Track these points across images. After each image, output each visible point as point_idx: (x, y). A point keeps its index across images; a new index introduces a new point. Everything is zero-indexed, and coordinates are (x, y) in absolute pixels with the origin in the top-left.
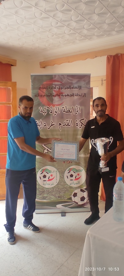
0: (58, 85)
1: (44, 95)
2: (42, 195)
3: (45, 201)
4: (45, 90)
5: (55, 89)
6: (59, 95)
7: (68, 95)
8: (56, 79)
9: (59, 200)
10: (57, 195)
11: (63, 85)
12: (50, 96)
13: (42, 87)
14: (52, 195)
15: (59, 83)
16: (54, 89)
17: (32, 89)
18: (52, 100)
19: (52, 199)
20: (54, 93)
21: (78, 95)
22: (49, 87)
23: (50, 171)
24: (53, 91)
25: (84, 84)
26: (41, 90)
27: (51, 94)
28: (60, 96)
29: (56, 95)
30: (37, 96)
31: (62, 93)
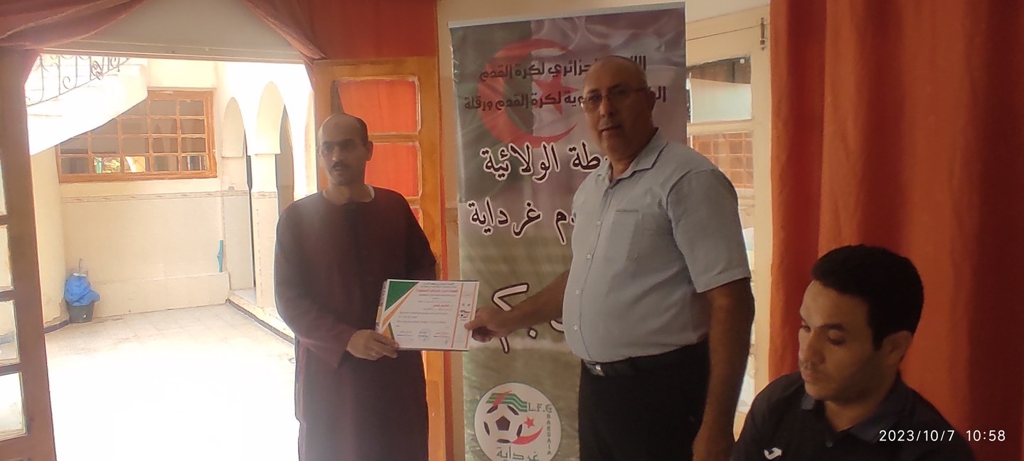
0: (551, 59)
1: (499, 102)
4: (501, 84)
5: (542, 77)
6: (557, 97)
8: (543, 34)
11: (570, 61)
12: (521, 104)
13: (490, 71)
15: (555, 52)
16: (535, 77)
18: (528, 121)
20: (537, 92)
22: (518, 70)
23: (524, 406)
24: (534, 85)
25: (658, 49)
26: (489, 80)
27: (525, 97)
28: (560, 102)
29: (544, 101)
30: (474, 107)
31: (568, 91)
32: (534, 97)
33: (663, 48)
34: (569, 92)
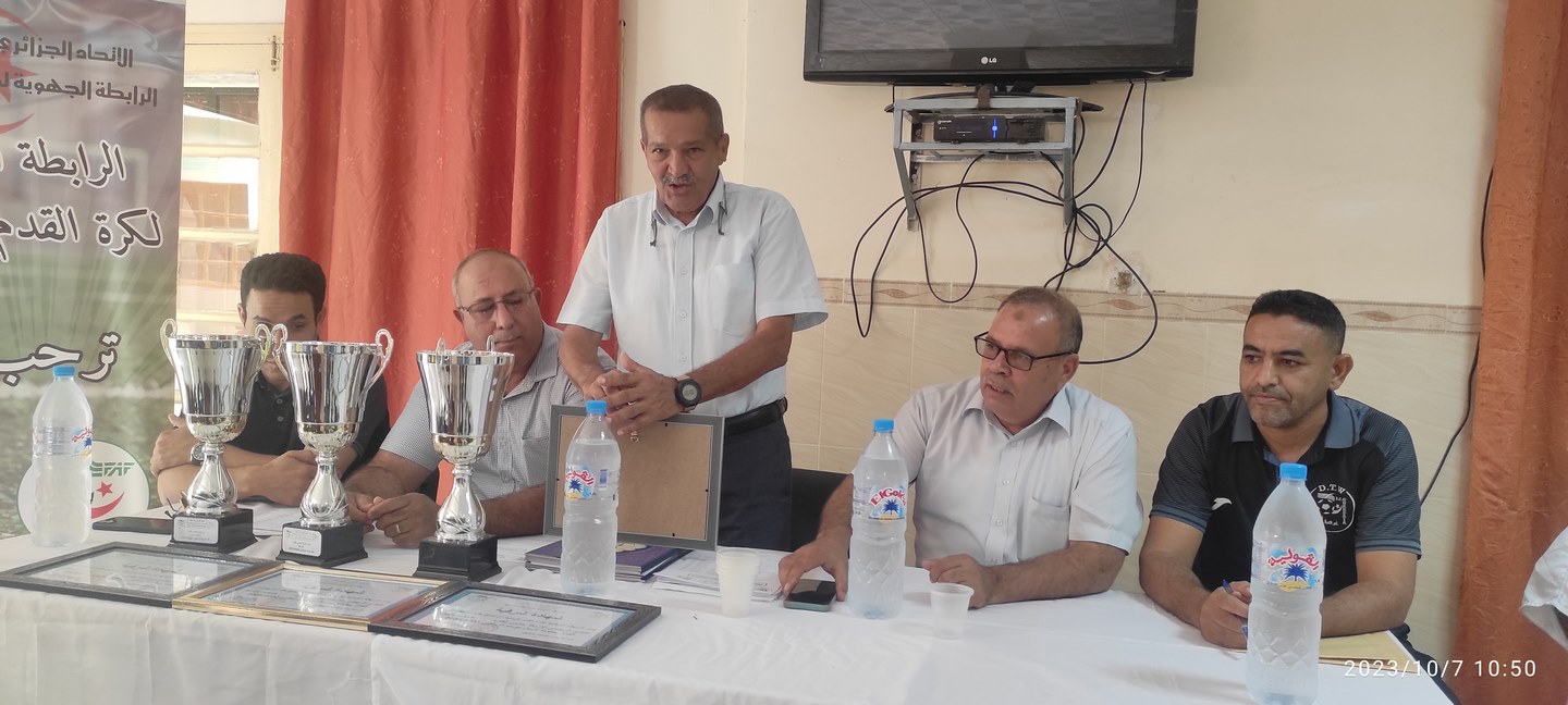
7: (54, 87)
11: (25, 37)
21: (110, 91)
25: (149, 45)
31: (20, 73)
33: (155, 46)
34: (21, 75)
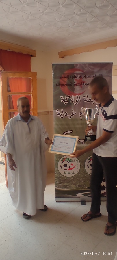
0: (79, 74)
1: (65, 84)
2: (62, 183)
3: (65, 189)
4: (66, 80)
5: (77, 78)
6: (81, 84)
8: (77, 67)
9: (79, 189)
10: (78, 184)
11: (84, 75)
12: (71, 86)
13: (63, 76)
14: (73, 184)
15: (80, 72)
16: (75, 78)
17: (53, 79)
18: (73, 89)
19: (73, 187)
20: (76, 82)
22: (71, 76)
23: (71, 160)
24: (75, 80)
25: (106, 73)
26: (63, 79)
27: (72, 83)
29: (77, 84)
30: (58, 85)
31: (84, 82)
32: (75, 83)
